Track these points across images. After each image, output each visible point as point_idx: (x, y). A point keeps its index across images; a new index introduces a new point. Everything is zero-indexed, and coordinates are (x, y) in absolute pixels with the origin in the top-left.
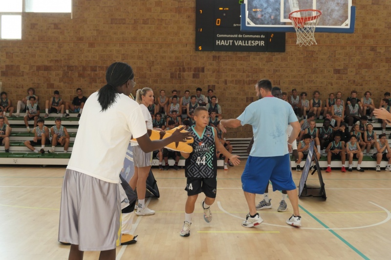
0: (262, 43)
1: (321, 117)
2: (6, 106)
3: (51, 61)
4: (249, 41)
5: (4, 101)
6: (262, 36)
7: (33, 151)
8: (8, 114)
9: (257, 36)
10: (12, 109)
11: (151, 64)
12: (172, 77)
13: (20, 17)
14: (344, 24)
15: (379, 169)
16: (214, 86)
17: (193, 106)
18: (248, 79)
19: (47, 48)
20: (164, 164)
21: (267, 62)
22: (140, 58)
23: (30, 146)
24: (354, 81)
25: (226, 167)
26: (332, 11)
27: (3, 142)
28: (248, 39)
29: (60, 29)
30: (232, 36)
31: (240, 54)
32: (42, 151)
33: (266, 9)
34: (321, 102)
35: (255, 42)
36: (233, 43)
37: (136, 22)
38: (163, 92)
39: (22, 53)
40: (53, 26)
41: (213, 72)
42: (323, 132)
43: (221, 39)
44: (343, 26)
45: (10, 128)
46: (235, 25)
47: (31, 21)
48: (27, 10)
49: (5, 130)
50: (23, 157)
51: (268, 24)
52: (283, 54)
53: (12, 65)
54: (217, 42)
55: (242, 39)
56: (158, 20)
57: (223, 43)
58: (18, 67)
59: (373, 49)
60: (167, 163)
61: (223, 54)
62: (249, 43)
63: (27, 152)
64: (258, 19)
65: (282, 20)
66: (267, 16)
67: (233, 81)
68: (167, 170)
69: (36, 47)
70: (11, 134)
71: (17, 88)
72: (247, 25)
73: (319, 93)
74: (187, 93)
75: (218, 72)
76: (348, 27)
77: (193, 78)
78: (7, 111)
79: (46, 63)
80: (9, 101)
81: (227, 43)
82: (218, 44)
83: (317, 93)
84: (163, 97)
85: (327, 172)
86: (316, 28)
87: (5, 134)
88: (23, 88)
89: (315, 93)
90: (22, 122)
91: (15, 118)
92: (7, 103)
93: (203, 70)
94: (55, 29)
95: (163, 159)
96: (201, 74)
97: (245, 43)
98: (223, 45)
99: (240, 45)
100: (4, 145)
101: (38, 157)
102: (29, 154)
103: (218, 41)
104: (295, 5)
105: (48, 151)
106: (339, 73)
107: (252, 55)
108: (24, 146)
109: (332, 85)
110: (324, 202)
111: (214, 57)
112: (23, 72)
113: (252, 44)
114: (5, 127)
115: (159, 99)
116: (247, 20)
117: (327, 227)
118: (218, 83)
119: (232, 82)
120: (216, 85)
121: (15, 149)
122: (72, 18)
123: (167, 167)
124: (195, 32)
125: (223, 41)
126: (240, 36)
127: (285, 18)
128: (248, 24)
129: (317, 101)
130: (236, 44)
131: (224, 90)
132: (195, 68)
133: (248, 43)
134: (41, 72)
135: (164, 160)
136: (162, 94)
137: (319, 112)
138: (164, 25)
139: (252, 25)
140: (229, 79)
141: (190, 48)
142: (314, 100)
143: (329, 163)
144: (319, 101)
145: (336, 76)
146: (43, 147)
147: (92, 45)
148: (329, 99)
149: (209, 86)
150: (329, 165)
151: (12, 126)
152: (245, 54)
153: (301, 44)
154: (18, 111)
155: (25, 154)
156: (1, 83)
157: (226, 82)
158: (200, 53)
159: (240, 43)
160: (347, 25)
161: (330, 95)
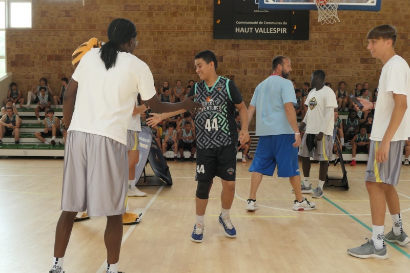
0: (284, 30)
1: (346, 109)
2: (16, 98)
3: (63, 50)
4: (271, 29)
5: (14, 92)
6: (285, 23)
7: (44, 143)
8: (18, 106)
9: (279, 23)
10: (22, 100)
11: (167, 53)
12: (188, 67)
13: (30, 5)
14: (370, 2)
15: (408, 163)
16: (233, 76)
18: (269, 69)
19: (58, 36)
20: (179, 156)
21: (289, 50)
22: (155, 46)
23: (41, 138)
25: (244, 160)
27: (13, 134)
28: (269, 26)
29: (71, 16)
30: (252, 23)
31: (260, 43)
32: (53, 143)
34: (347, 93)
35: (276, 30)
36: (253, 30)
37: (150, 8)
38: (179, 82)
39: (32, 42)
40: (64, 14)
41: (232, 61)
42: (349, 124)
43: (240, 26)
44: (369, 4)
45: (20, 119)
46: (255, 11)
47: (41, 8)
49: (15, 121)
50: (33, 148)
51: (288, 1)
52: (306, 42)
53: (22, 55)
54: (236, 30)
55: (263, 26)
56: (174, 6)
57: (242, 30)
58: (28, 56)
59: (404, 37)
60: (182, 155)
61: (242, 42)
62: (271, 30)
63: (38, 144)
67: (253, 70)
68: (183, 161)
69: (47, 36)
70: (21, 126)
71: (28, 78)
72: (265, 3)
73: (345, 84)
75: (238, 61)
76: (374, 4)
78: (17, 103)
79: (58, 53)
80: (19, 92)
81: (247, 31)
82: (238, 31)
83: (343, 84)
84: (179, 88)
85: (351, 165)
86: (339, 5)
87: (14, 124)
88: (33, 79)
89: (340, 84)
90: (33, 114)
91: (25, 110)
92: (17, 94)
93: (222, 59)
94: (66, 16)
95: (178, 150)
97: (266, 31)
98: (242, 32)
99: (261, 32)
100: (13, 137)
101: (49, 149)
102: (39, 146)
103: (238, 29)
105: (59, 143)
106: (366, 63)
107: (274, 43)
108: (35, 137)
109: (359, 75)
110: (346, 192)
111: (233, 46)
112: (34, 62)
113: (273, 31)
114: (15, 117)
115: (174, 89)
117: (347, 213)
118: (237, 73)
119: (252, 72)
120: (236, 75)
121: (24, 140)
122: (84, 5)
123: (183, 159)
125: (242, 28)
126: (261, 23)
128: (267, 1)
129: (342, 93)
130: (257, 32)
131: (244, 80)
133: (269, 31)
134: (52, 62)
135: (179, 152)
136: (178, 84)
137: (344, 104)
138: (180, 12)
139: (272, 2)
140: (249, 69)
141: (208, 35)
142: (339, 91)
143: (354, 156)
144: (345, 92)
145: (363, 65)
146: (54, 138)
147: (104, 33)
148: (356, 90)
150: (354, 158)
151: (22, 117)
152: (266, 42)
153: (323, 22)
154: (29, 102)
155: (35, 145)
156: (11, 74)
157: (245, 72)
158: (218, 42)
159: (261, 30)
160: (373, 2)
161: (357, 86)
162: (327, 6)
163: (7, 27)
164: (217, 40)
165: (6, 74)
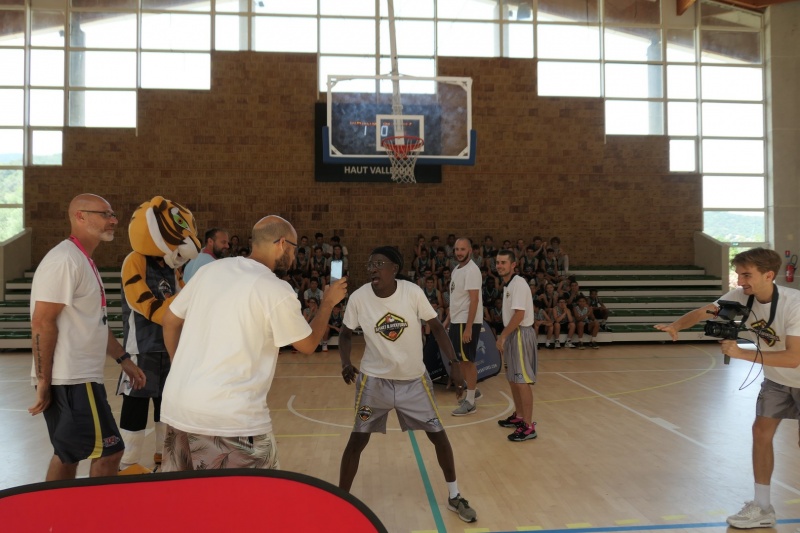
11: (252, 201)
13: (59, 135)
14: (462, 154)
16: (342, 231)
17: (319, 261)
19: (100, 178)
21: (417, 196)
22: (236, 191)
24: (538, 223)
26: (447, 136)
29: (120, 150)
31: (378, 186)
33: (356, 133)
36: (368, 170)
37: (230, 141)
39: (63, 185)
40: (108, 147)
41: (342, 211)
43: (351, 165)
44: (461, 156)
47: (77, 138)
48: (70, 124)
51: (360, 153)
52: (438, 186)
53: (48, 203)
55: (380, 165)
56: (262, 138)
57: (354, 170)
58: (56, 205)
59: (563, 178)
61: (354, 186)
64: (346, 147)
65: (379, 148)
66: (358, 143)
69: (84, 177)
71: (56, 235)
72: (331, 155)
73: (491, 239)
74: (304, 239)
75: (349, 210)
76: (468, 157)
77: (313, 219)
81: (360, 171)
82: (348, 171)
83: (488, 239)
93: (326, 208)
94: (111, 150)
96: (324, 214)
97: (385, 171)
98: (354, 173)
99: (378, 173)
103: (348, 168)
104: (399, 128)
106: (517, 212)
107: (396, 187)
109: (507, 228)
111: (343, 191)
116: (332, 148)
118: (348, 227)
119: (368, 224)
120: (345, 229)
122: (136, 135)
124: (313, 155)
125: (354, 167)
127: (382, 145)
128: (333, 153)
130: (373, 172)
131: (357, 236)
132: (316, 206)
133: (389, 171)
138: (270, 145)
139: (339, 154)
140: (364, 221)
141: (308, 177)
145: (513, 215)
147: (166, 174)
149: (335, 231)
152: (386, 185)
156: (30, 229)
157: (359, 225)
158: (322, 185)
159: (378, 170)
160: (466, 155)
161: (505, 242)
162: (405, 159)
163: (26, 164)
164: (321, 183)
165: (23, 229)
